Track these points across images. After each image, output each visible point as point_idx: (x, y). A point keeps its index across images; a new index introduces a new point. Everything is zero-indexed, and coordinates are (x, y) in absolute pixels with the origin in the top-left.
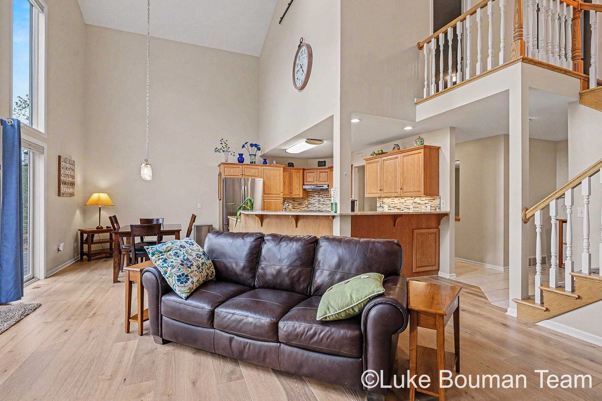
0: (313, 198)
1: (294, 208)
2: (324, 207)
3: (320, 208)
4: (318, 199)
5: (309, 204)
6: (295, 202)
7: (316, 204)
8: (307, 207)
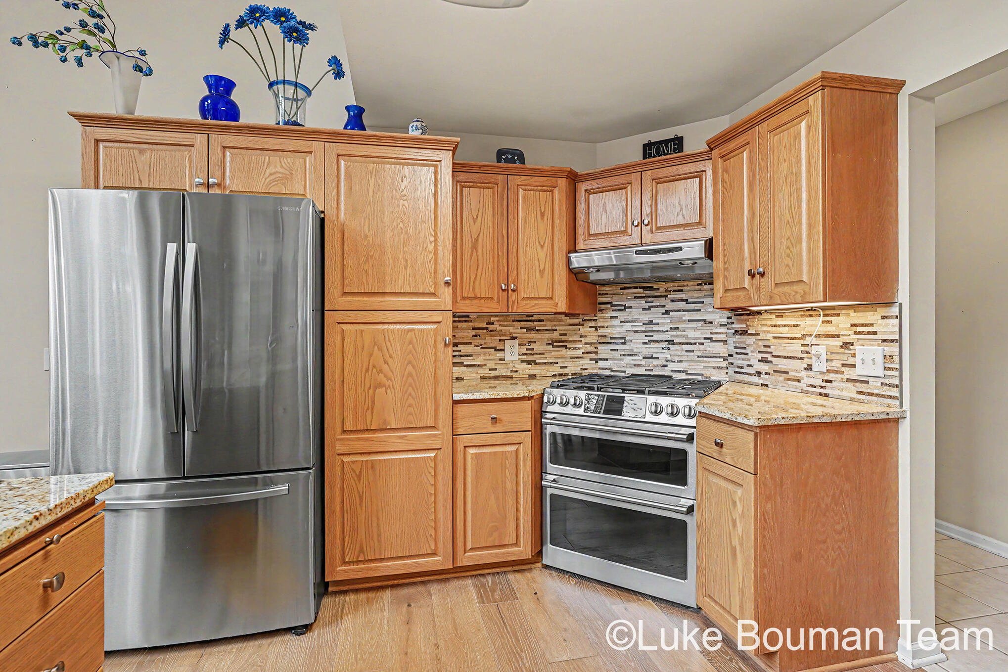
0: (622, 315)
1: (529, 362)
2: (676, 359)
3: (655, 362)
4: (646, 317)
5: (603, 340)
6: (533, 335)
7: (637, 343)
8: (593, 356)
